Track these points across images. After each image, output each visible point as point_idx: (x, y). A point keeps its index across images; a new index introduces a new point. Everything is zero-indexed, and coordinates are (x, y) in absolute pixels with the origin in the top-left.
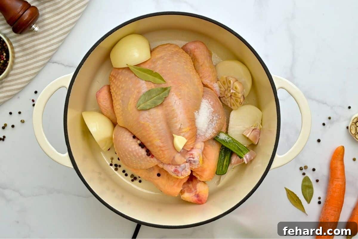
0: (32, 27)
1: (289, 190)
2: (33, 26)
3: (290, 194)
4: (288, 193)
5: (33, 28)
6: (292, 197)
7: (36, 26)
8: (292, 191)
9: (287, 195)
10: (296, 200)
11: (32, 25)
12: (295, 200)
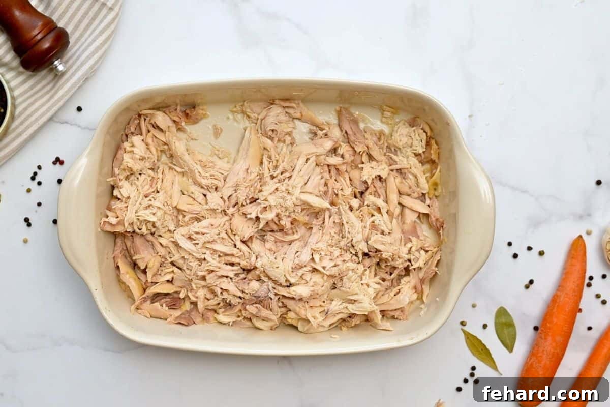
0: (53, 63)
1: (468, 333)
2: (56, 63)
3: (470, 340)
4: (468, 338)
5: (55, 65)
6: (475, 346)
7: (60, 64)
8: (474, 335)
9: (466, 342)
10: (482, 350)
11: (55, 60)
12: (480, 350)
